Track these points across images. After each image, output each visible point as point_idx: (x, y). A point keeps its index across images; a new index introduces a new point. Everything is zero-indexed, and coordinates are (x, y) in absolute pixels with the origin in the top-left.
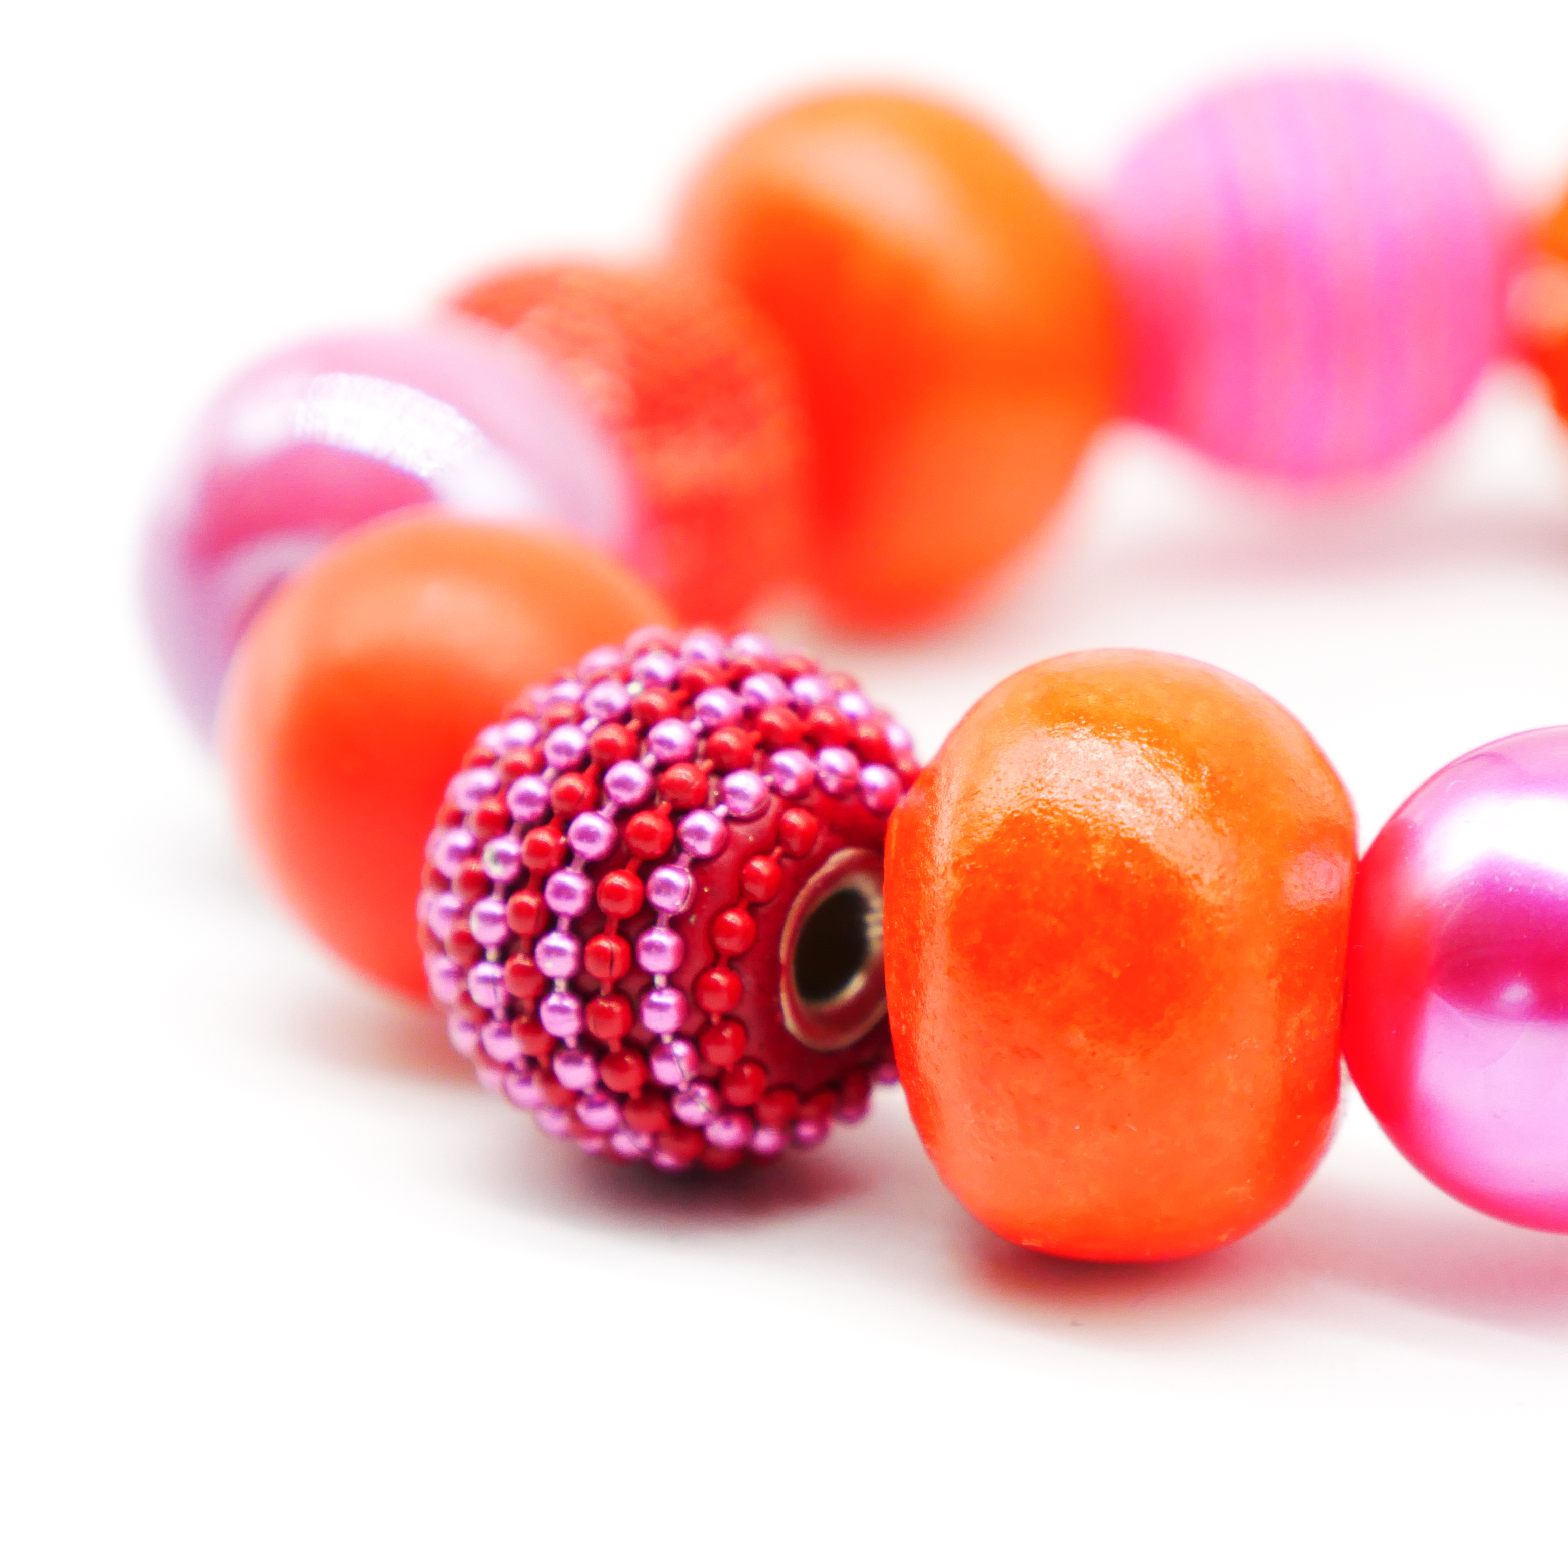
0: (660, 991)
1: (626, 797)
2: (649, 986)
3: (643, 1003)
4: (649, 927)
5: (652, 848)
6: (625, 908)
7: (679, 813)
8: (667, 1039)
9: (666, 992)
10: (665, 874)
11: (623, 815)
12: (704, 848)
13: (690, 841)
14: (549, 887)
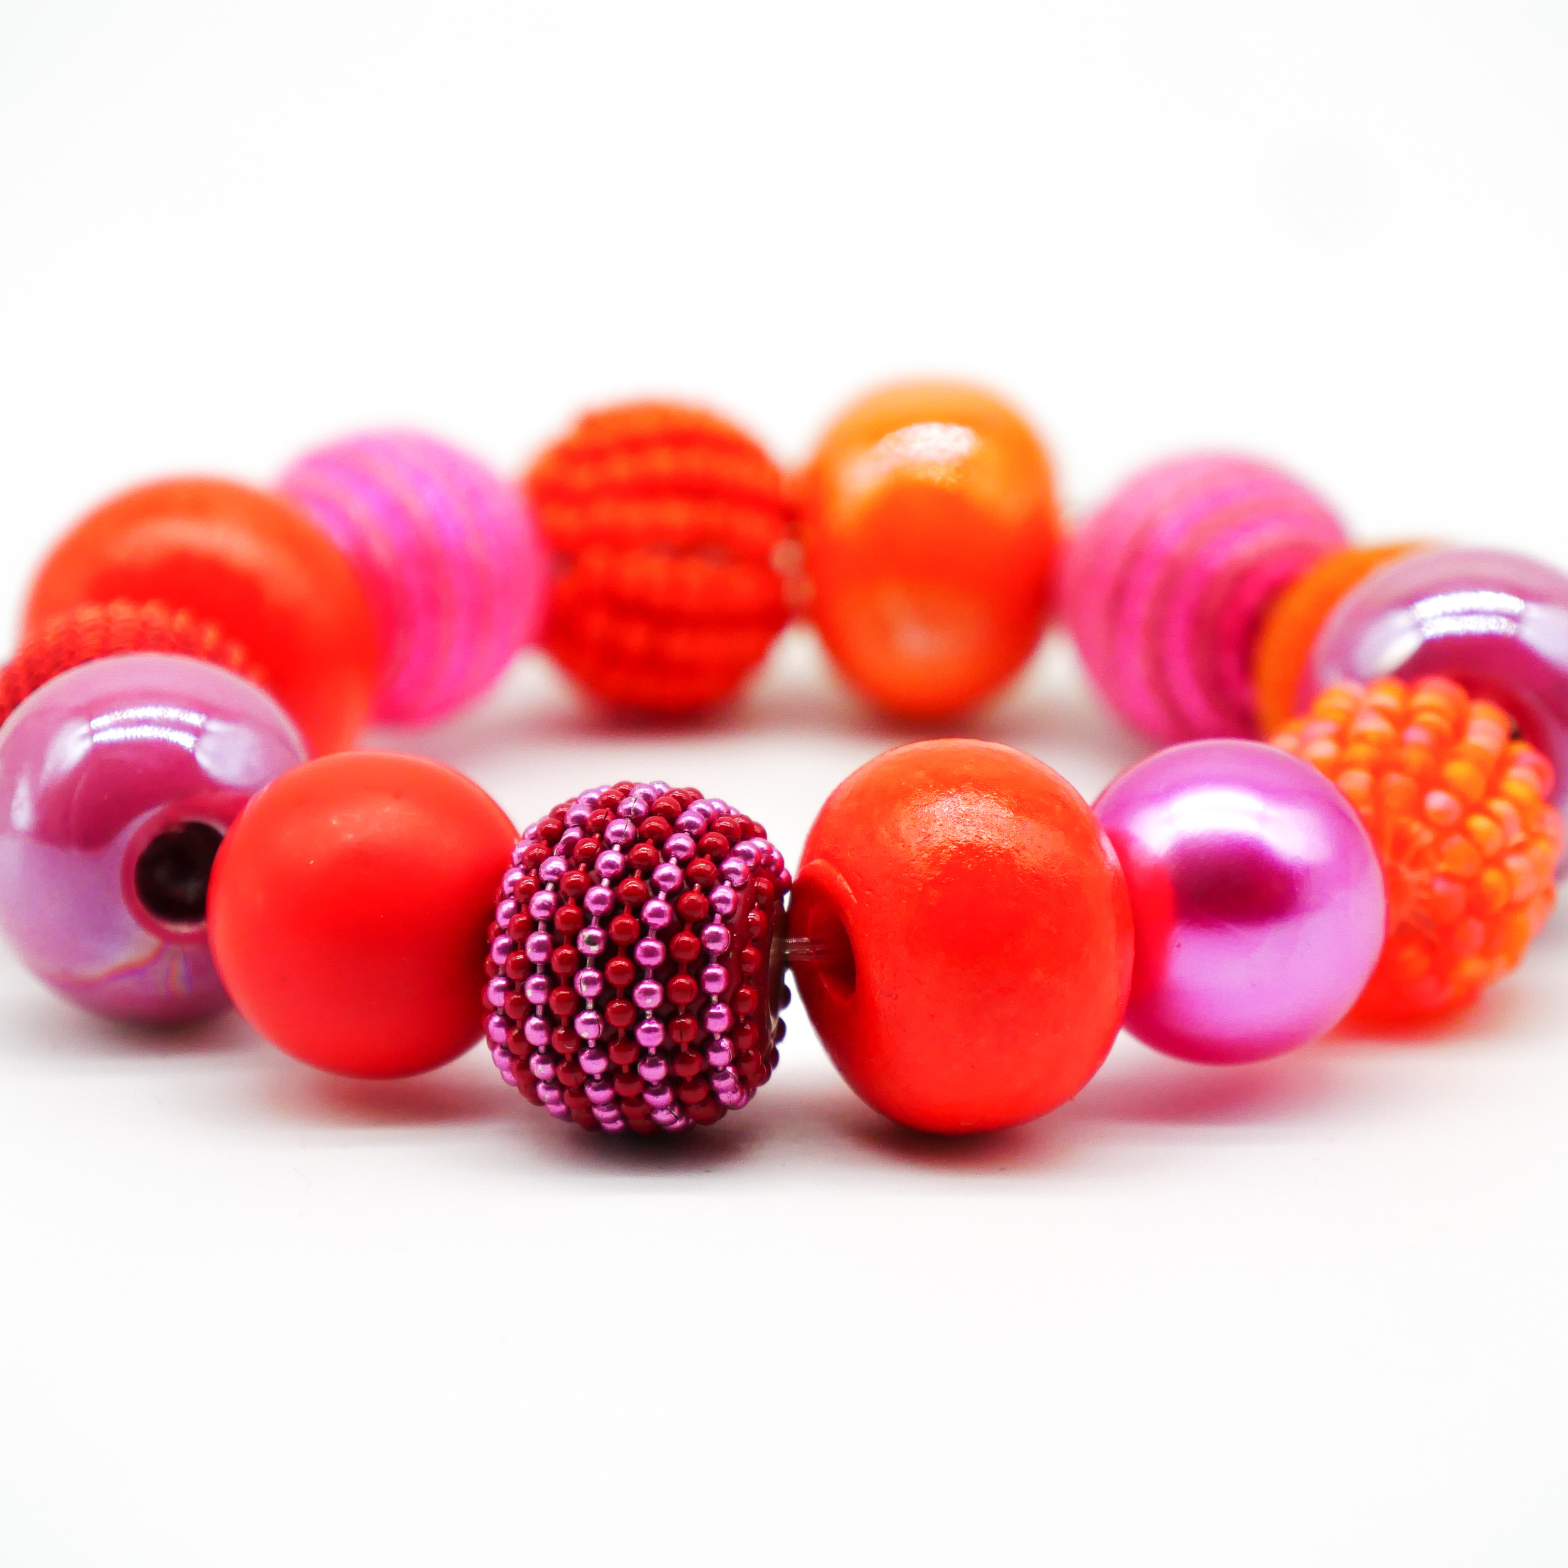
0: (714, 1006)
1: (670, 885)
2: (709, 1004)
3: (706, 1015)
4: (707, 964)
5: (701, 914)
6: (690, 956)
7: (707, 890)
8: (718, 1037)
9: (720, 1006)
10: (712, 929)
11: (672, 897)
12: (727, 909)
13: (719, 906)
14: (639, 952)
